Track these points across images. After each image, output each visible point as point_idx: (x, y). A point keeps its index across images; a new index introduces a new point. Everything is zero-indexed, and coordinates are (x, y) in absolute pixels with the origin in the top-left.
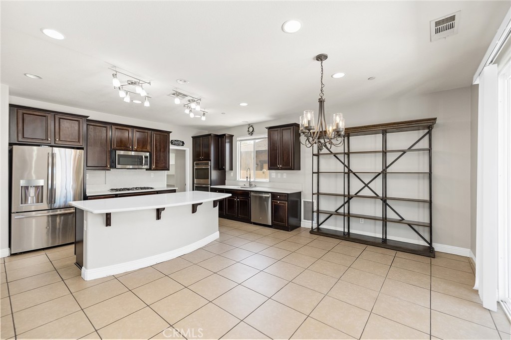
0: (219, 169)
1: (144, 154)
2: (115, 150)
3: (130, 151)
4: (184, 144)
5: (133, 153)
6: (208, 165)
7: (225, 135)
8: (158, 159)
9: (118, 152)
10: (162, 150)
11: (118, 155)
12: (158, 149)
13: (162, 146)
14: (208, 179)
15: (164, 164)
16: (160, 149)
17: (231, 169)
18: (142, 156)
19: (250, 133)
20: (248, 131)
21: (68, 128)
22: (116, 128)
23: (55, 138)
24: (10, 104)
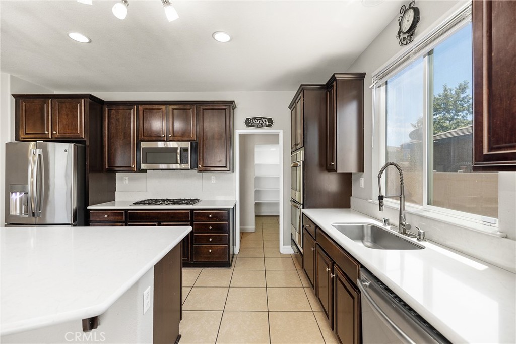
0: (327, 169)
1: (179, 145)
2: (139, 142)
3: (164, 141)
6: (300, 158)
7: (334, 78)
9: (144, 144)
10: (216, 136)
11: (143, 148)
12: (209, 135)
13: (216, 129)
14: (300, 191)
16: (213, 135)
17: (361, 168)
18: (177, 148)
19: (406, 36)
20: (399, 33)
21: (67, 115)
22: (144, 110)
23: (54, 129)
24: (13, 96)
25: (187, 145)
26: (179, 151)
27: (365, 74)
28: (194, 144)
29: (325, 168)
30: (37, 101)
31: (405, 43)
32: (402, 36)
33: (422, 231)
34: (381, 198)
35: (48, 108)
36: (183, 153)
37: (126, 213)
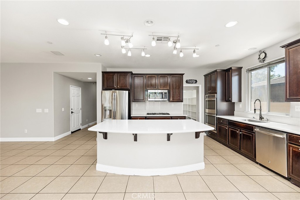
0: (226, 101)
2: (147, 90)
3: (156, 89)
4: (197, 82)
6: (215, 97)
7: (231, 68)
8: (174, 94)
9: (149, 91)
10: (177, 88)
11: (149, 93)
12: (174, 87)
13: (177, 85)
14: (215, 109)
15: (178, 98)
16: (176, 87)
17: (240, 100)
18: (163, 93)
19: (262, 60)
20: (259, 59)
21: (123, 80)
22: (148, 77)
23: (117, 85)
24: (102, 72)
25: (166, 91)
26: (164, 93)
27: (242, 67)
28: (169, 91)
29: (224, 100)
30: (111, 74)
31: (261, 62)
32: (260, 60)
33: (268, 119)
34: (255, 110)
35: (115, 77)
36: (165, 94)
37: (146, 118)
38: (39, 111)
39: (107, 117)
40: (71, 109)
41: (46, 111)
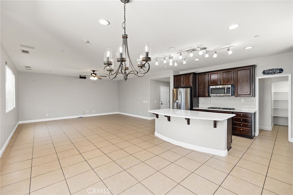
1: (226, 86)
2: (209, 86)
3: (219, 85)
5: (221, 87)
9: (211, 87)
11: (211, 88)
12: (241, 81)
16: (243, 81)
21: (187, 80)
22: (211, 74)
23: (183, 84)
24: (174, 76)
25: (230, 86)
26: (226, 88)
28: (233, 86)
30: (179, 76)
35: (182, 78)
36: (228, 90)
37: (205, 111)
38: (144, 102)
39: (175, 108)
40: (161, 102)
41: (147, 102)
